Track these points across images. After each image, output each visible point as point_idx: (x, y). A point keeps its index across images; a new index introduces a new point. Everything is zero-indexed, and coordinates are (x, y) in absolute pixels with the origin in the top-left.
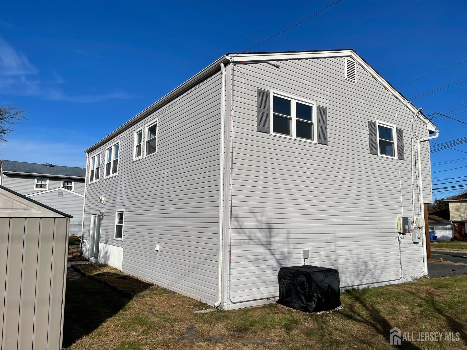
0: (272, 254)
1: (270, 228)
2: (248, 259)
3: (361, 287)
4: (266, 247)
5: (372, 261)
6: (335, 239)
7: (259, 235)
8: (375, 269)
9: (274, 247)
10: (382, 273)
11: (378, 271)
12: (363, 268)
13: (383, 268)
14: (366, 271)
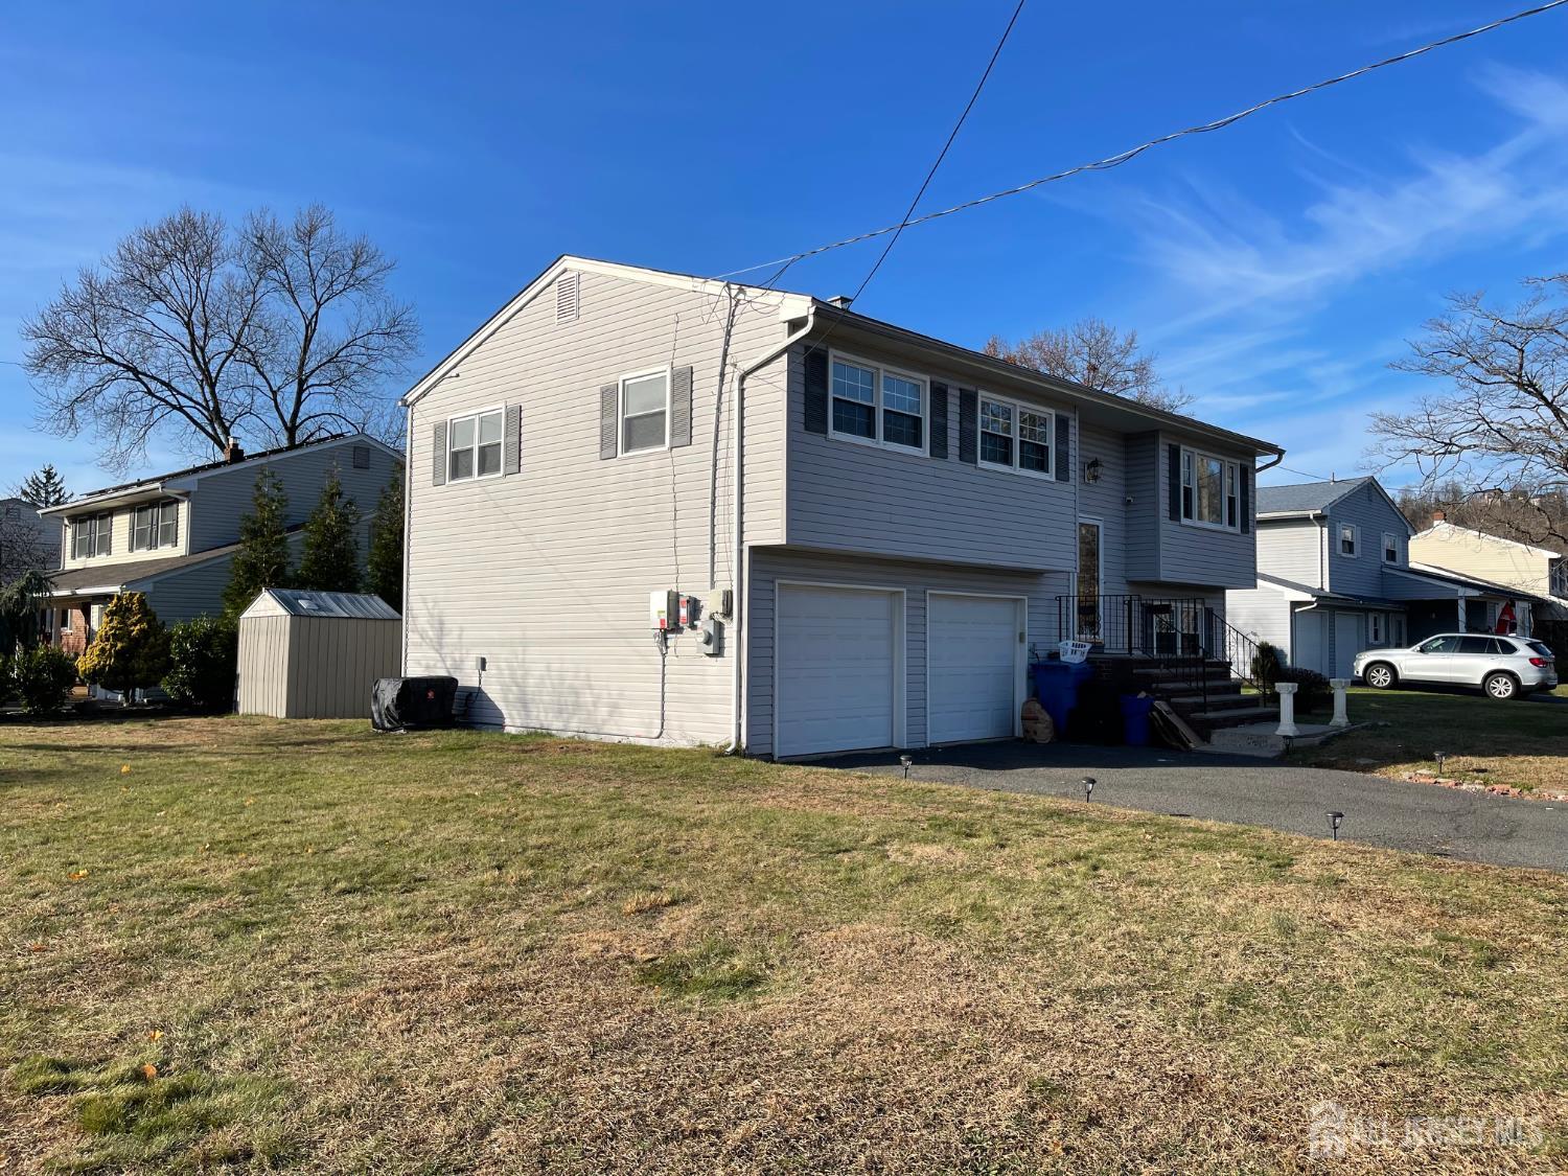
0: (443, 661)
1: (441, 623)
2: (419, 664)
3: (566, 735)
4: (437, 650)
5: (590, 687)
6: (525, 643)
7: (430, 633)
8: (595, 704)
9: (445, 650)
10: (611, 714)
11: (603, 711)
12: (571, 699)
13: (614, 707)
14: (577, 705)
